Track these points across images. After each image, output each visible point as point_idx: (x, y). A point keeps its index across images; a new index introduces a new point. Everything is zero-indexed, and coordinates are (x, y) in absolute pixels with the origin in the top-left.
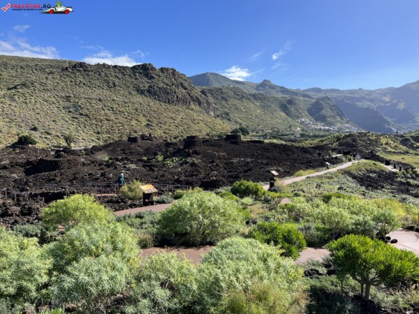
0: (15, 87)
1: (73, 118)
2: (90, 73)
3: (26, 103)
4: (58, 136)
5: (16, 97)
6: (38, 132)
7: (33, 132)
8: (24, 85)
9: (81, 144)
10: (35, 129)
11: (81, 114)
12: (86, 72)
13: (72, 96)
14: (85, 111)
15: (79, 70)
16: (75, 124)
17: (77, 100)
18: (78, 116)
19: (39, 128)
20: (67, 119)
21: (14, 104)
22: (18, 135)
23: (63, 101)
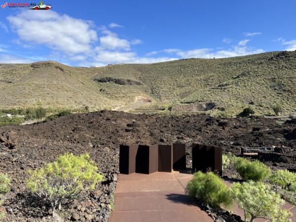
0: (238, 77)
1: (277, 93)
2: (291, 58)
3: (245, 86)
4: (268, 108)
5: (239, 83)
6: (254, 105)
7: (251, 105)
8: (243, 74)
9: (286, 113)
10: (252, 103)
11: (284, 91)
12: (288, 58)
13: (277, 77)
14: (287, 88)
15: (281, 58)
16: (280, 98)
17: (281, 80)
18: (282, 92)
19: (255, 102)
20: (273, 95)
21: (238, 88)
22: (243, 107)
23: (270, 82)
